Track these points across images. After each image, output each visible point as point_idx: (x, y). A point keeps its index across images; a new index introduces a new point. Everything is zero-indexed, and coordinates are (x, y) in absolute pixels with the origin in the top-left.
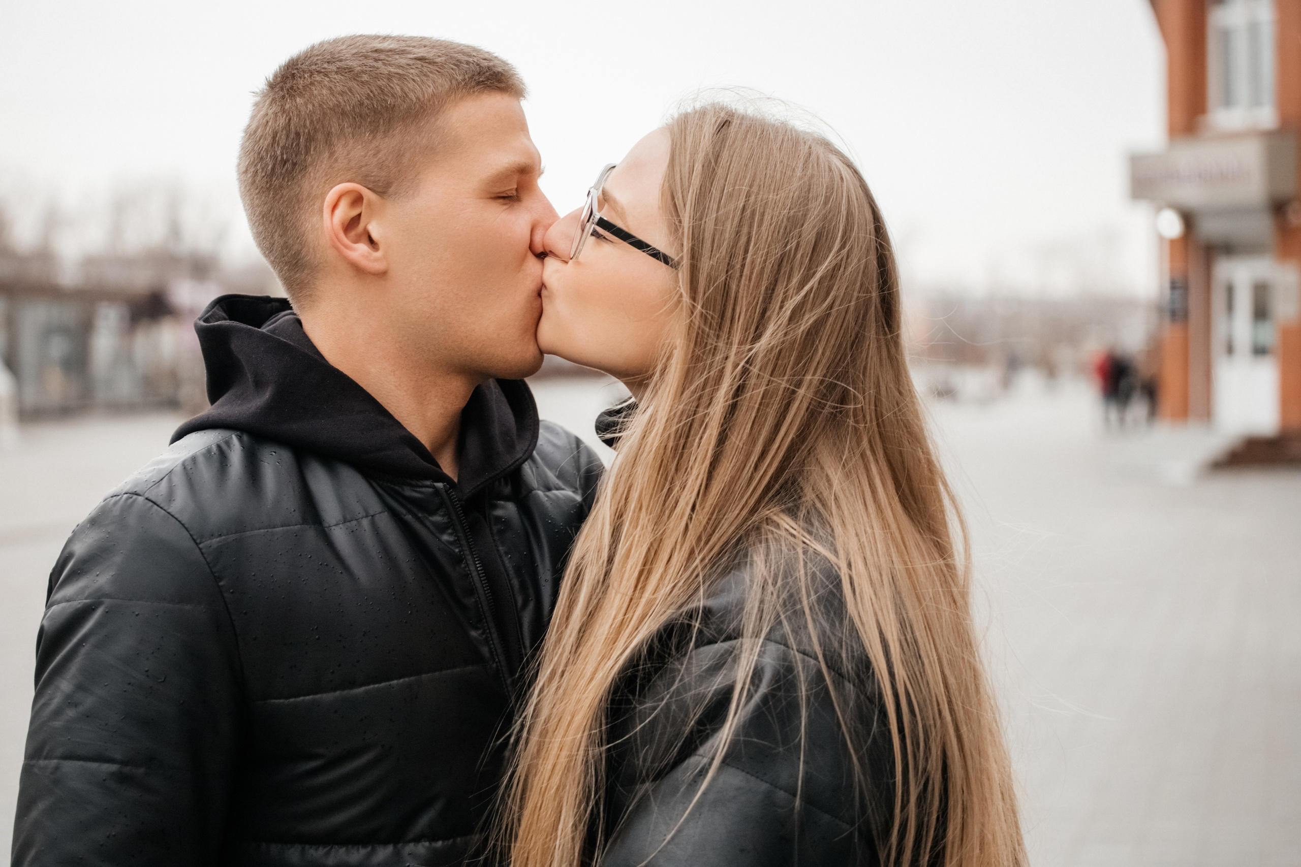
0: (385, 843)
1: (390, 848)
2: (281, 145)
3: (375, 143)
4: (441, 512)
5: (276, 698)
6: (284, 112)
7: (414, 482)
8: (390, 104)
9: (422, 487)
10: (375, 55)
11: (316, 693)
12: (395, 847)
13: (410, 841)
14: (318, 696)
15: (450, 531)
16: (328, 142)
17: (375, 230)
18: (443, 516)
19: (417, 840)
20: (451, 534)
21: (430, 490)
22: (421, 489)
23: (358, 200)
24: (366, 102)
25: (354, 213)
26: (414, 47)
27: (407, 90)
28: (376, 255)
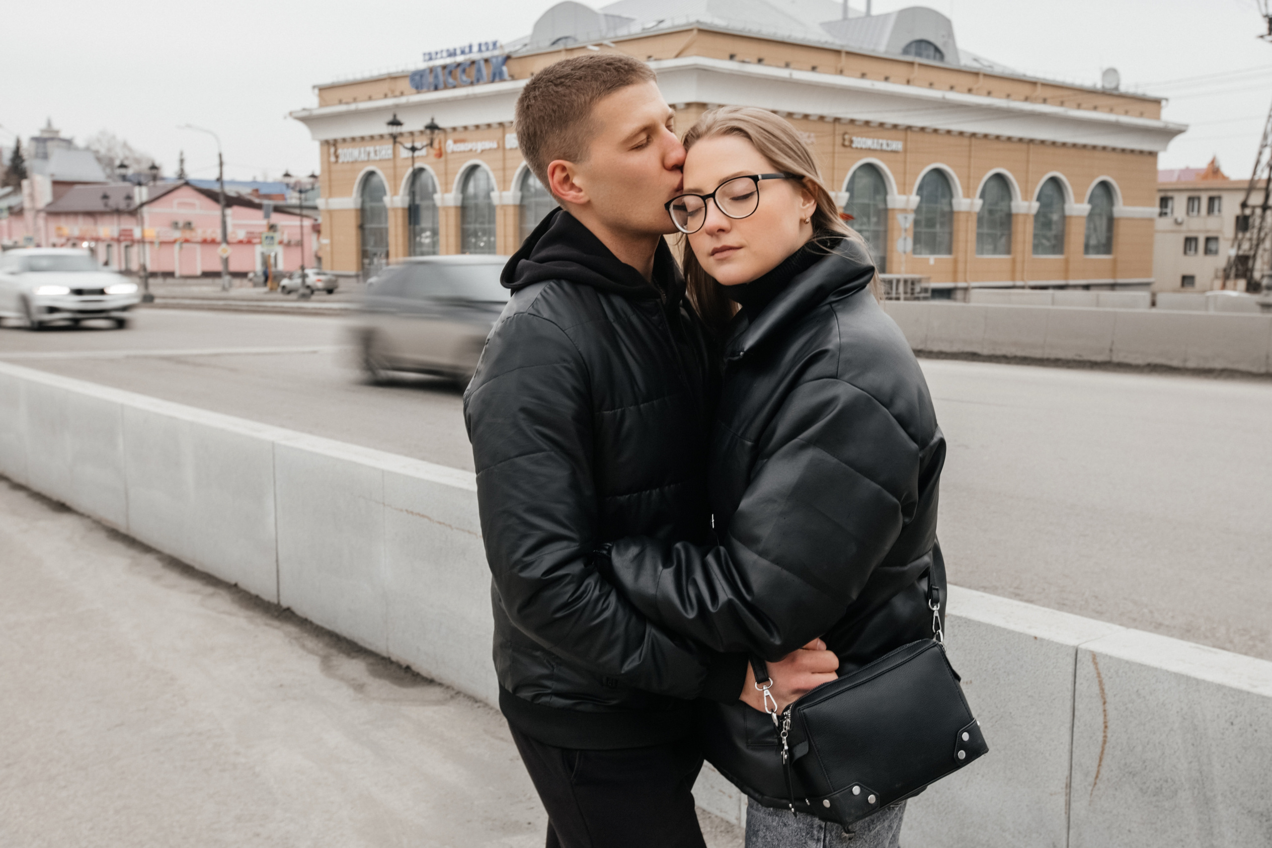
17: (577, 181)
21: (653, 303)
22: (649, 303)
23: (563, 168)
28: (581, 194)
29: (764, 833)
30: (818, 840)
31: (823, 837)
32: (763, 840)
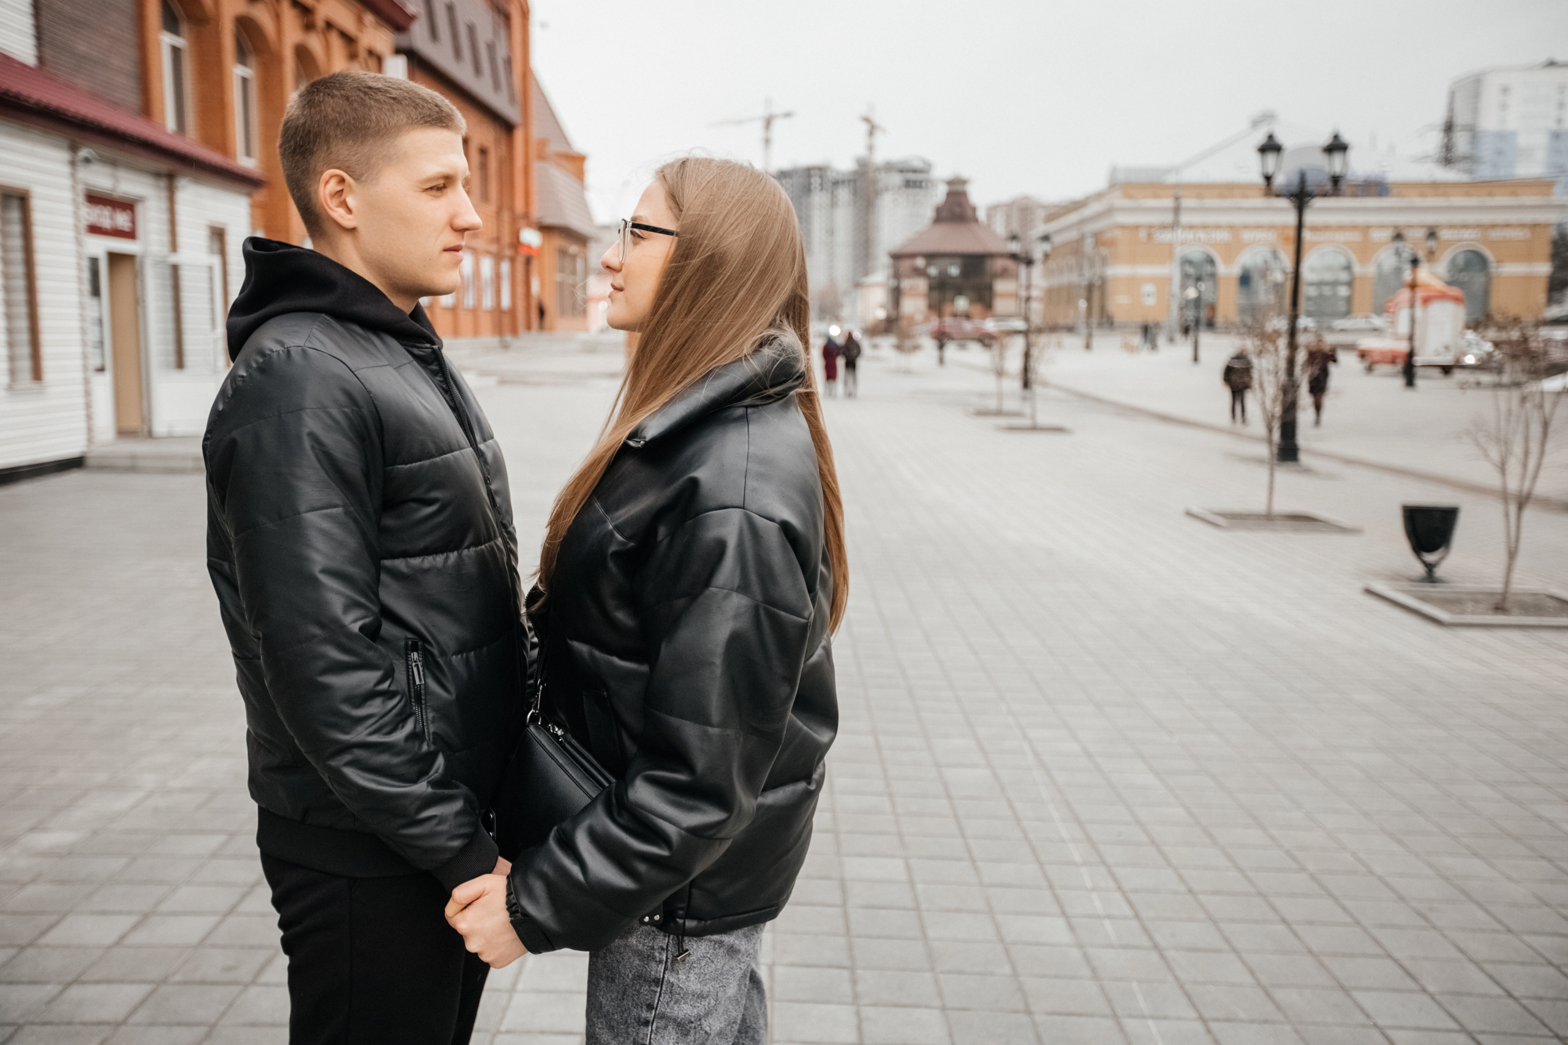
0: (452, 551)
1: (456, 553)
2: (300, 135)
3: (355, 148)
4: (436, 363)
5: (399, 465)
6: (303, 115)
7: (419, 345)
8: (367, 126)
9: (424, 348)
10: (367, 90)
11: (420, 461)
12: (458, 552)
13: (465, 548)
14: (422, 463)
15: (440, 375)
16: (327, 141)
17: (351, 201)
18: (436, 366)
19: (468, 547)
20: (440, 377)
21: (430, 350)
22: (424, 350)
23: (342, 181)
24: (352, 122)
25: (339, 188)
26: (394, 88)
27: (379, 119)
28: (350, 216)
29: (604, 953)
30: (660, 962)
31: (665, 958)
32: (603, 961)
